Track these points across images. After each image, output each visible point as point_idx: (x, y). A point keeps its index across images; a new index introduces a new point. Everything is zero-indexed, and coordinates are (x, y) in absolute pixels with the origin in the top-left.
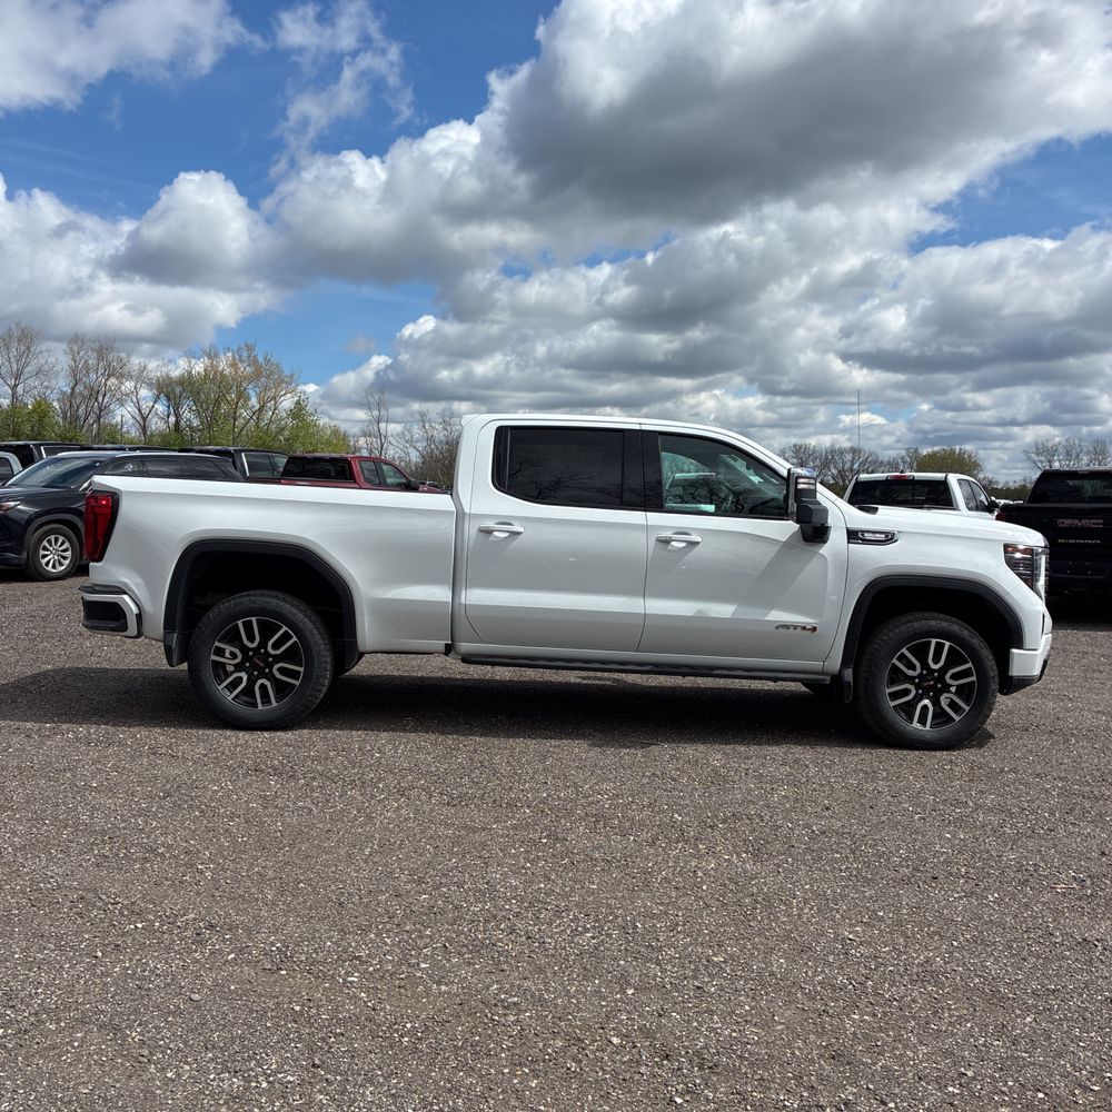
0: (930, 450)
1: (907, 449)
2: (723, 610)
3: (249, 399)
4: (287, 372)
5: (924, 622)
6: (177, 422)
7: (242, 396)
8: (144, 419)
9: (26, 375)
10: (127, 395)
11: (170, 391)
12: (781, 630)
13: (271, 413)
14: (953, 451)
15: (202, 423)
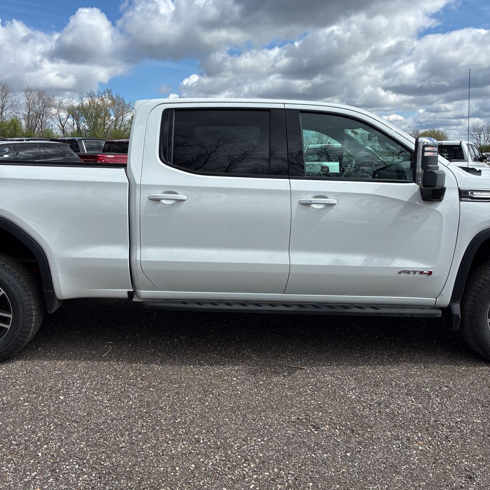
0: (424, 131)
1: (413, 131)
2: (355, 260)
3: (110, 116)
4: (127, 102)
6: (78, 128)
7: (107, 114)
8: (63, 126)
9: (6, 107)
10: (54, 115)
11: (73, 112)
12: (403, 275)
13: (120, 122)
14: (434, 131)
15: (90, 127)
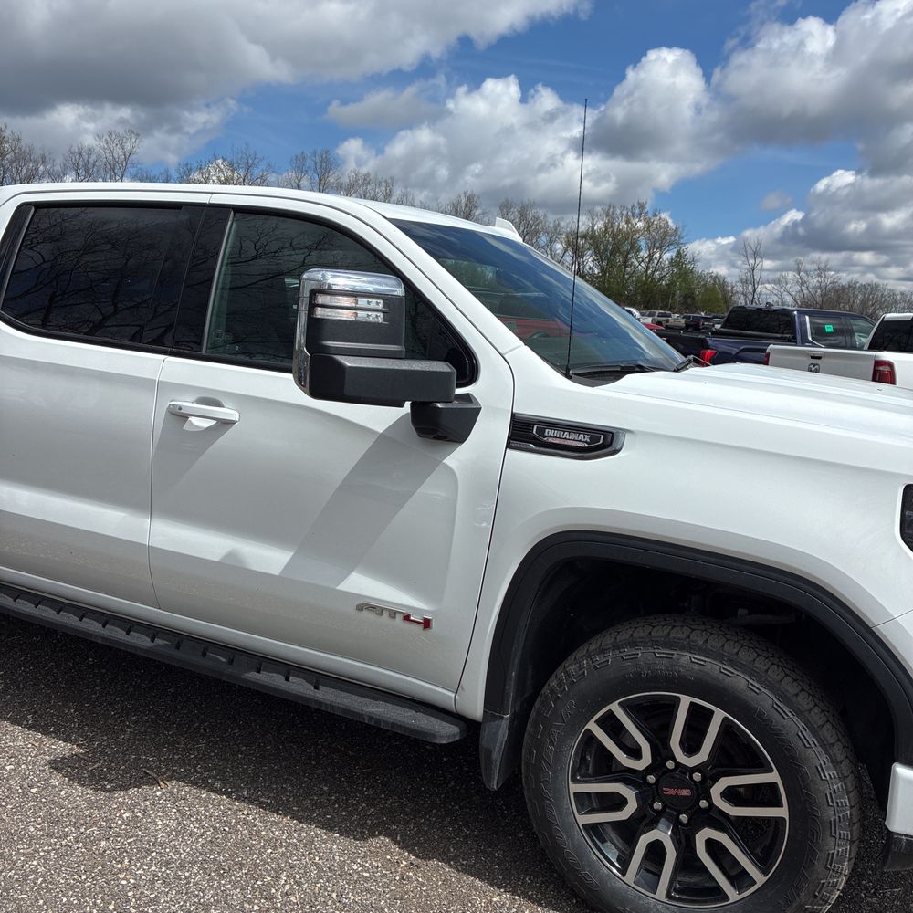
3: (639, 250)
5: (662, 652)
7: (635, 248)
12: (366, 613)
13: (656, 262)
